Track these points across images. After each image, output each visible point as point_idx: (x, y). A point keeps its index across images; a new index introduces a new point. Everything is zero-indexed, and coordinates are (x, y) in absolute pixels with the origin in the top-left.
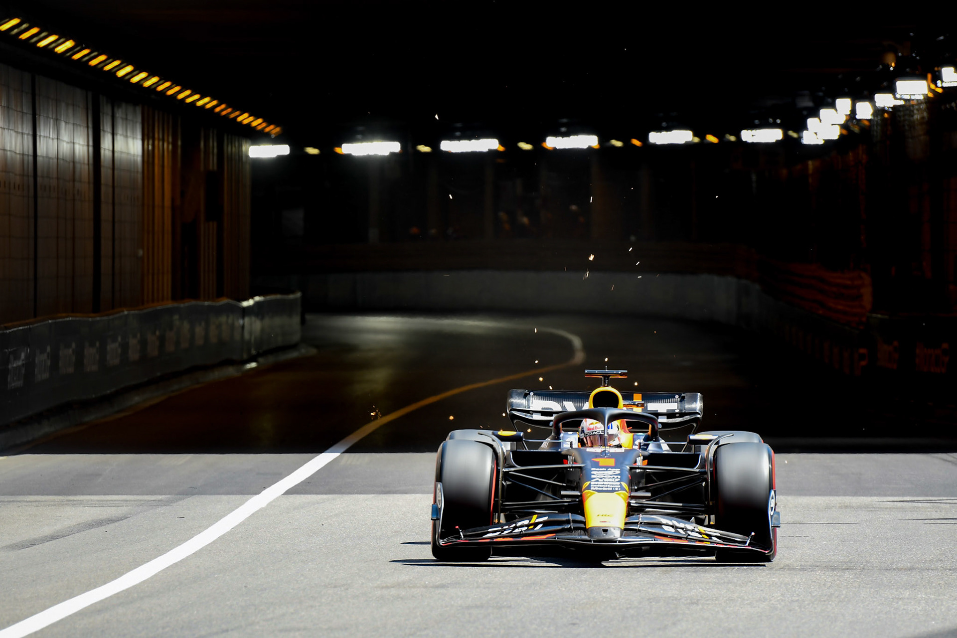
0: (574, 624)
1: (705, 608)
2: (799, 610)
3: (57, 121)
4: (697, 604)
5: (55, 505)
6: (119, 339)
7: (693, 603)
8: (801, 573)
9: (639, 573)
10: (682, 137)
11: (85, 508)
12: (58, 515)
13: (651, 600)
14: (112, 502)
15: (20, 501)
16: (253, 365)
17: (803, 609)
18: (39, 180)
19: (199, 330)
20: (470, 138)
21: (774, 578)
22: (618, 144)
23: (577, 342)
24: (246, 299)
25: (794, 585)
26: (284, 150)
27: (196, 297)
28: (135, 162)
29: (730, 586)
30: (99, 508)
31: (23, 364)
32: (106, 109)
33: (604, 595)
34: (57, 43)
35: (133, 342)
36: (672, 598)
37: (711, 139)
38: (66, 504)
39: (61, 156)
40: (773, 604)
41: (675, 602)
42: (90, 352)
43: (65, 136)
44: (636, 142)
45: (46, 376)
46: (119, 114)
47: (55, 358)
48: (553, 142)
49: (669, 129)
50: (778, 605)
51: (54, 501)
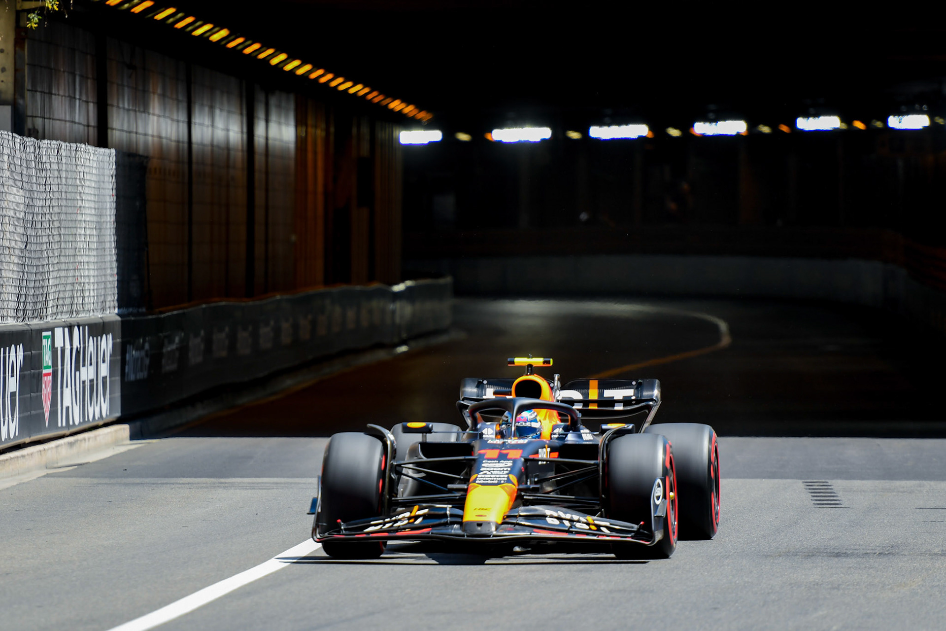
0: (715, 609)
1: (846, 592)
2: (939, 595)
3: (212, 108)
4: (838, 588)
5: (207, 487)
6: (272, 323)
7: (834, 588)
8: (942, 558)
9: (781, 558)
10: (830, 122)
11: (236, 490)
12: (210, 496)
13: (793, 585)
14: (263, 485)
15: (173, 484)
16: (403, 349)
17: (943, 595)
18: (194, 167)
19: (351, 314)
20: (619, 123)
21: (915, 563)
22: (766, 129)
23: (723, 326)
24: (397, 283)
25: (935, 571)
26: (436, 135)
27: (348, 281)
28: (288, 148)
29: (871, 570)
30: (250, 491)
31: (177, 349)
32: (260, 96)
33: (746, 579)
34: (211, 32)
35: (286, 326)
36: (813, 583)
37: (859, 125)
38: (218, 486)
39: (215, 143)
40: (914, 589)
41: (816, 587)
42: (243, 335)
43: (220, 123)
44: (784, 128)
45: (199, 359)
46: (273, 101)
47: (208, 342)
48: (701, 128)
49: (817, 115)
50: (919, 590)
51: (206, 483)
